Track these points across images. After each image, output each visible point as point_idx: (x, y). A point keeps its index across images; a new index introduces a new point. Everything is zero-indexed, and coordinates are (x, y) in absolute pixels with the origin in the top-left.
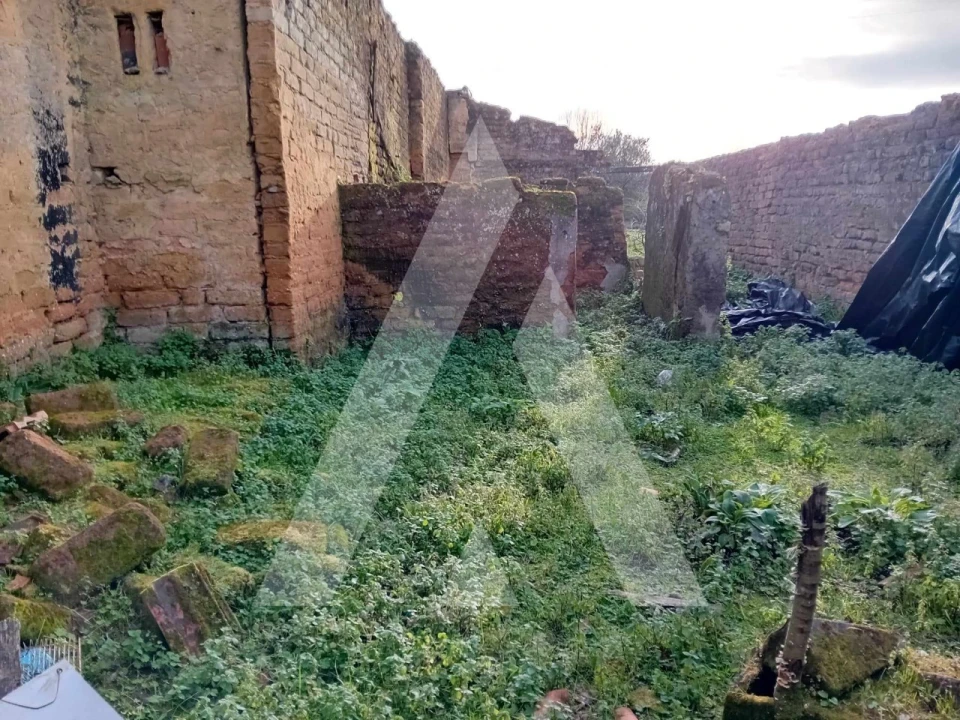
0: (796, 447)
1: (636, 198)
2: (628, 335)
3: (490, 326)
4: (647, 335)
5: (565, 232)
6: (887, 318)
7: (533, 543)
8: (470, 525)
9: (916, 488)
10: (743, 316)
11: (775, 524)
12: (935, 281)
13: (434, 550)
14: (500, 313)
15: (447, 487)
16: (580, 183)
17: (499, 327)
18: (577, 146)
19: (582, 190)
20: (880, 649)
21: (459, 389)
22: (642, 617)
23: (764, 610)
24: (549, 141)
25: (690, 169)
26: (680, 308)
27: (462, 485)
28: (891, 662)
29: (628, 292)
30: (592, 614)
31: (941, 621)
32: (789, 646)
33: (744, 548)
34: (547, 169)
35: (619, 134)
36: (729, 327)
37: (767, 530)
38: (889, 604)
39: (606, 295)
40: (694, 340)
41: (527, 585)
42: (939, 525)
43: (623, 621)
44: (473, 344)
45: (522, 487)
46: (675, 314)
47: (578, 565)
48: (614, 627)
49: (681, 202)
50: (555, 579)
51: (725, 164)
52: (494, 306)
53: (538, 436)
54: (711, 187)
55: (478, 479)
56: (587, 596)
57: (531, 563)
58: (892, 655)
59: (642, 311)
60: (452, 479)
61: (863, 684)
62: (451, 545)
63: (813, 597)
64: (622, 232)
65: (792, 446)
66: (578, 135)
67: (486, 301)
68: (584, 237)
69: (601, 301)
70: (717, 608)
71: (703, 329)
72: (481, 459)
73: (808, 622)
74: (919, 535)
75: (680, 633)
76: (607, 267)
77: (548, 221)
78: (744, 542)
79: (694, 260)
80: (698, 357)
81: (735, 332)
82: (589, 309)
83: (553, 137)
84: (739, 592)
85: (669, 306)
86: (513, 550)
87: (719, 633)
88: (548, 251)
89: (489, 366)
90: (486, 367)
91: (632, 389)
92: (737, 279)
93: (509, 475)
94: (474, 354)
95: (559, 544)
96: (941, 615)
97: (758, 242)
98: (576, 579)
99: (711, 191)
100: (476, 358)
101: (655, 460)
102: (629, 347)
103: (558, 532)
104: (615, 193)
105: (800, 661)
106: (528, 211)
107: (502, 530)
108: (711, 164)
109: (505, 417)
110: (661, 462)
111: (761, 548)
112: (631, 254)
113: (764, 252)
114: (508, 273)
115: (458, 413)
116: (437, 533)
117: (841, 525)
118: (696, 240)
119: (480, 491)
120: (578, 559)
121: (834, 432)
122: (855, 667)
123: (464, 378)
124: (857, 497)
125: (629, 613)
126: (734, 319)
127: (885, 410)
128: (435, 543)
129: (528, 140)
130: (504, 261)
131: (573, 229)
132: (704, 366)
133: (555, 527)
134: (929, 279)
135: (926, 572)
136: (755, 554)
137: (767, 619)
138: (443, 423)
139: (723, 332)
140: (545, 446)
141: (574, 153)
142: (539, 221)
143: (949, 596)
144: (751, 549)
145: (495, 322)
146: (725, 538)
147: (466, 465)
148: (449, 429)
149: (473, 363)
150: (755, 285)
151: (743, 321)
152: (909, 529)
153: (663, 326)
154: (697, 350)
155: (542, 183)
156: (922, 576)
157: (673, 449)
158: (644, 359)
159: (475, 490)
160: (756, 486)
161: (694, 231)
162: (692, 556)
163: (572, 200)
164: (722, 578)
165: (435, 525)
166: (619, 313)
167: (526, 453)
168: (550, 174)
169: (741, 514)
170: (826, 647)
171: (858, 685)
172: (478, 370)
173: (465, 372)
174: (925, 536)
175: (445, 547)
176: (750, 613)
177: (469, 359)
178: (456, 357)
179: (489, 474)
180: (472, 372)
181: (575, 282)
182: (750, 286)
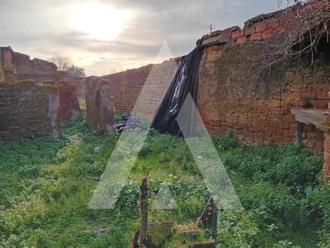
0: (140, 167)
1: (82, 88)
2: (83, 136)
3: (27, 137)
4: (89, 135)
5: (55, 100)
6: (162, 124)
7: (49, 221)
8: (20, 220)
9: (175, 174)
10: (121, 126)
11: (136, 194)
12: (173, 112)
13: (4, 234)
14: (31, 132)
15: (9, 206)
16: (60, 83)
17: (31, 138)
18: (58, 69)
19: (60, 85)
20: (169, 228)
21: (13, 164)
22: (93, 238)
23: (134, 224)
24: (47, 67)
25: (98, 78)
26: (100, 125)
27: (16, 204)
28: (172, 231)
29: (82, 121)
30: (74, 242)
31: (185, 214)
32: (141, 235)
33: (126, 204)
34: (47, 78)
35: (73, 66)
36: (117, 130)
37: (133, 196)
38: (171, 212)
39: (73, 122)
40: (106, 136)
41: (47, 238)
42: (181, 184)
43: (86, 242)
44: (19, 145)
45: (43, 200)
46: (99, 127)
47: (68, 225)
48: (83, 245)
49: (96, 89)
50: (59, 233)
51: (111, 77)
52: (28, 130)
53: (49, 178)
54: (106, 84)
55: (24, 200)
56: (72, 236)
57: (49, 229)
58: (172, 229)
59: (87, 127)
60: (11, 202)
61: (165, 241)
62: (12, 230)
63: (147, 216)
64: (77, 100)
65: (139, 167)
66: (58, 66)
67: (24, 128)
68: (63, 102)
69: (72, 124)
70: (119, 228)
71: (109, 132)
72: (24, 192)
73: (146, 225)
74: (177, 188)
75: (107, 241)
76: (73, 112)
77: (47, 96)
78: (126, 202)
79: (103, 109)
80: (108, 141)
81: (119, 132)
82: (67, 128)
83: (48, 66)
84: (126, 220)
85: (96, 125)
86: (41, 225)
87: (120, 237)
88: (48, 107)
89: (27, 153)
90: (25, 154)
91: (85, 155)
92: (118, 114)
93: (37, 196)
94: (20, 149)
95: (60, 219)
96: (185, 212)
97: (124, 103)
98: (67, 231)
99: (106, 86)
100: (21, 151)
101: (95, 179)
102: (83, 140)
103: (59, 214)
104: (73, 86)
105: (145, 240)
106: (39, 92)
107: (35, 219)
108: (106, 77)
109: (34, 173)
110: (97, 180)
111: (132, 203)
112: (81, 107)
113: (126, 105)
114: (32, 116)
115: (13, 174)
116: (5, 226)
117: (155, 190)
118: (103, 102)
119: (24, 205)
120: (68, 223)
121: (151, 160)
122: (162, 236)
123: (15, 160)
124: (159, 180)
125: (88, 238)
126: (118, 128)
127: (164, 151)
128: (4, 231)
129: (38, 67)
130: (30, 112)
131: (58, 99)
132: (110, 144)
133: (58, 213)
134: (171, 111)
135: (180, 199)
136: (130, 205)
137: (136, 227)
138: (6, 180)
139: (115, 132)
140: (52, 182)
141: (57, 72)
142: (44, 96)
143: (186, 206)
144: (129, 204)
145: (28, 136)
146: (120, 202)
147: (17, 195)
148: (9, 181)
149: (20, 153)
150: (124, 116)
151: (121, 128)
152: (174, 187)
153: (95, 132)
154: (107, 139)
155: (44, 82)
156: (179, 201)
157: (102, 174)
158: (89, 144)
159: (22, 205)
160: (129, 182)
161: (102, 99)
162: (110, 211)
163: (56, 88)
164: (120, 217)
165: (4, 223)
166: (78, 129)
167: (44, 186)
168: (48, 79)
169: (125, 193)
170: (153, 232)
171: (164, 242)
172: (22, 156)
173: (16, 157)
174: (178, 188)
175: (9, 231)
176: (130, 226)
177: (18, 151)
178: (11, 151)
179: (29, 197)
180: (19, 157)
181: (61, 118)
182: (122, 117)
